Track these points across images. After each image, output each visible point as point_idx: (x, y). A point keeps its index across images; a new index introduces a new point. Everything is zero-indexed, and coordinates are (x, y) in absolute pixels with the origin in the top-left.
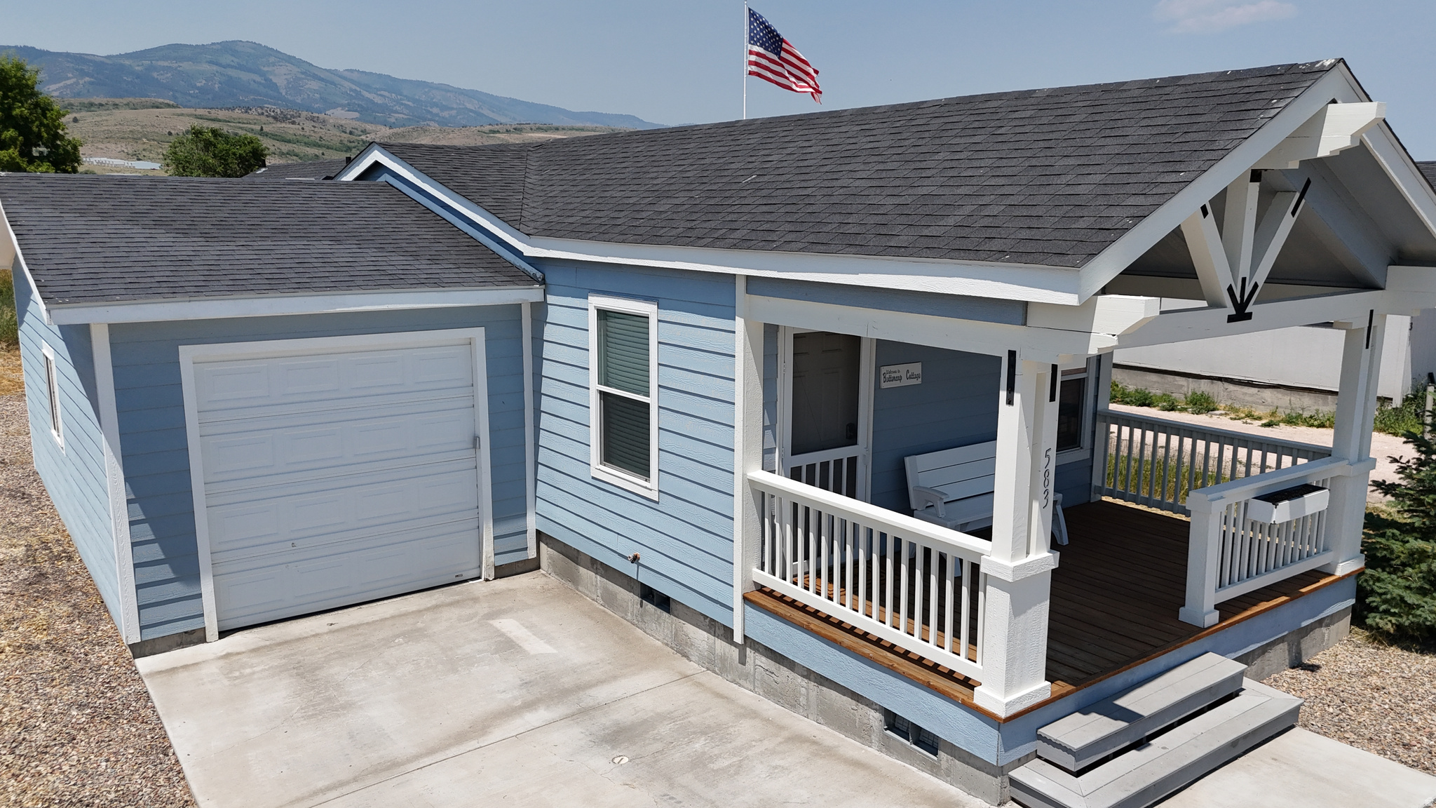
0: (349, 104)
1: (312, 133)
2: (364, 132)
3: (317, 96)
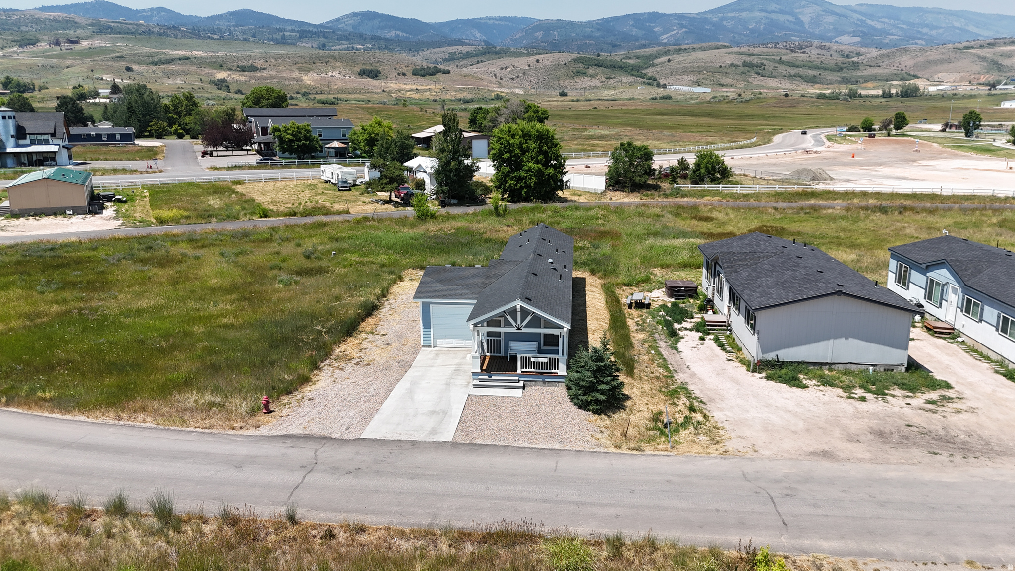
0: (854, 31)
1: (816, 59)
2: (859, 54)
3: (831, 27)
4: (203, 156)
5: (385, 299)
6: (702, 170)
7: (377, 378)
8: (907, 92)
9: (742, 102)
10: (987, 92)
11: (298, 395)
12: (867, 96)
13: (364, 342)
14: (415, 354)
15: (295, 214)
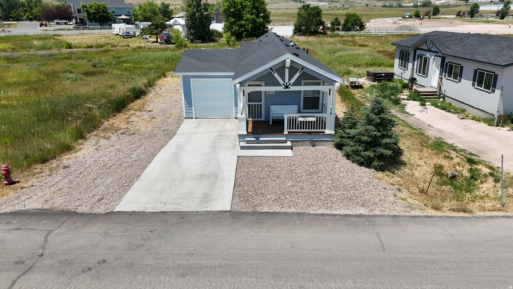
4: (40, 26)
5: (151, 88)
6: (349, 24)
7: (141, 145)
8: (425, 4)
9: (344, 9)
10: (465, 4)
11: (54, 163)
12: (406, 7)
13: (132, 117)
14: (178, 125)
15: (92, 47)
